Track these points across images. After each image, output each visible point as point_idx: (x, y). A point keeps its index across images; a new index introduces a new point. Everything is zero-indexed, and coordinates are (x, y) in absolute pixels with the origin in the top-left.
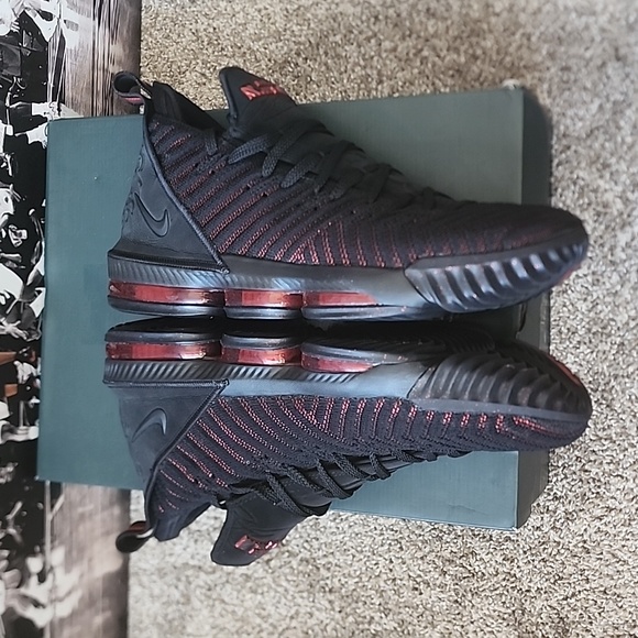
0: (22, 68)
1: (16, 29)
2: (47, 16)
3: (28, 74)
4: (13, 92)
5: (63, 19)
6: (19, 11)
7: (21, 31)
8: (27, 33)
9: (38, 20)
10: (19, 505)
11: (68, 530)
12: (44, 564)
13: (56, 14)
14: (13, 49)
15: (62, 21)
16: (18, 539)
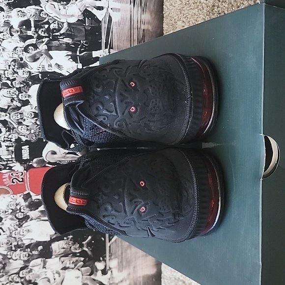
0: (86, 36)
1: (81, 18)
2: (100, 8)
3: (90, 38)
4: (81, 48)
5: (110, 7)
6: (83, 9)
7: (85, 18)
8: (88, 18)
9: (95, 12)
10: (90, 238)
11: (120, 252)
12: (106, 266)
13: (105, 6)
14: (80, 27)
15: (109, 9)
16: (90, 253)
